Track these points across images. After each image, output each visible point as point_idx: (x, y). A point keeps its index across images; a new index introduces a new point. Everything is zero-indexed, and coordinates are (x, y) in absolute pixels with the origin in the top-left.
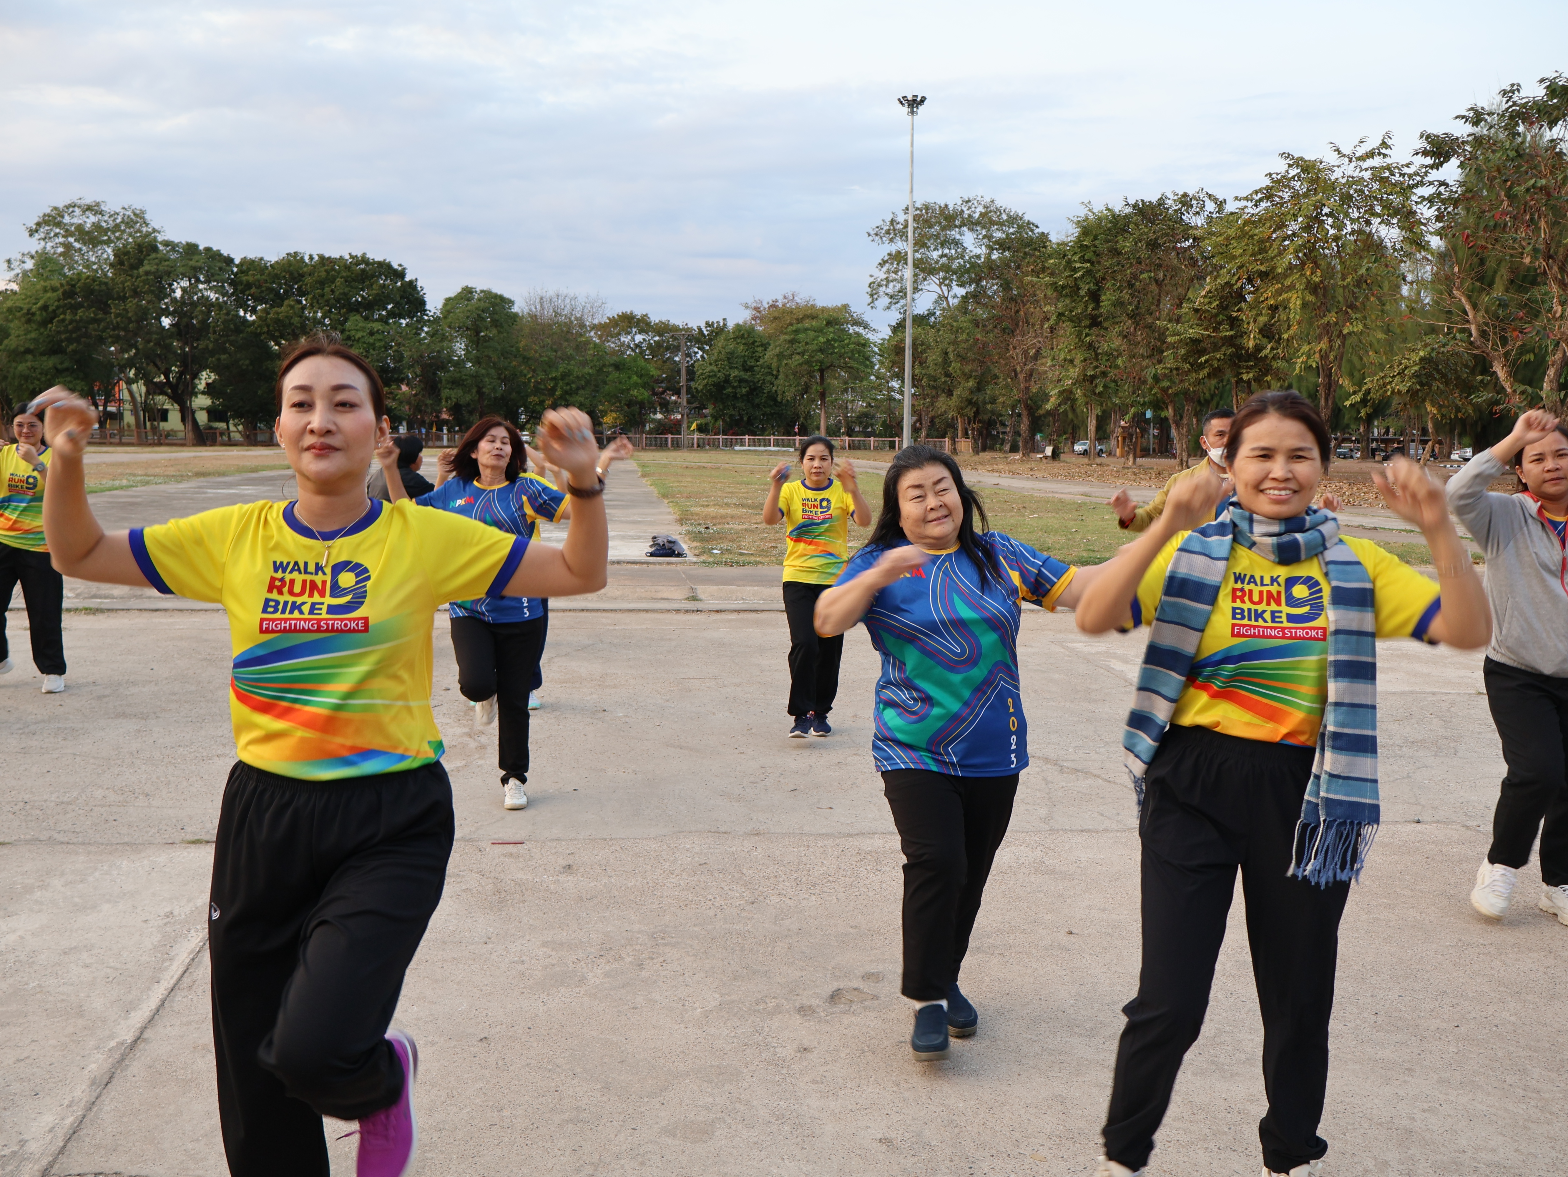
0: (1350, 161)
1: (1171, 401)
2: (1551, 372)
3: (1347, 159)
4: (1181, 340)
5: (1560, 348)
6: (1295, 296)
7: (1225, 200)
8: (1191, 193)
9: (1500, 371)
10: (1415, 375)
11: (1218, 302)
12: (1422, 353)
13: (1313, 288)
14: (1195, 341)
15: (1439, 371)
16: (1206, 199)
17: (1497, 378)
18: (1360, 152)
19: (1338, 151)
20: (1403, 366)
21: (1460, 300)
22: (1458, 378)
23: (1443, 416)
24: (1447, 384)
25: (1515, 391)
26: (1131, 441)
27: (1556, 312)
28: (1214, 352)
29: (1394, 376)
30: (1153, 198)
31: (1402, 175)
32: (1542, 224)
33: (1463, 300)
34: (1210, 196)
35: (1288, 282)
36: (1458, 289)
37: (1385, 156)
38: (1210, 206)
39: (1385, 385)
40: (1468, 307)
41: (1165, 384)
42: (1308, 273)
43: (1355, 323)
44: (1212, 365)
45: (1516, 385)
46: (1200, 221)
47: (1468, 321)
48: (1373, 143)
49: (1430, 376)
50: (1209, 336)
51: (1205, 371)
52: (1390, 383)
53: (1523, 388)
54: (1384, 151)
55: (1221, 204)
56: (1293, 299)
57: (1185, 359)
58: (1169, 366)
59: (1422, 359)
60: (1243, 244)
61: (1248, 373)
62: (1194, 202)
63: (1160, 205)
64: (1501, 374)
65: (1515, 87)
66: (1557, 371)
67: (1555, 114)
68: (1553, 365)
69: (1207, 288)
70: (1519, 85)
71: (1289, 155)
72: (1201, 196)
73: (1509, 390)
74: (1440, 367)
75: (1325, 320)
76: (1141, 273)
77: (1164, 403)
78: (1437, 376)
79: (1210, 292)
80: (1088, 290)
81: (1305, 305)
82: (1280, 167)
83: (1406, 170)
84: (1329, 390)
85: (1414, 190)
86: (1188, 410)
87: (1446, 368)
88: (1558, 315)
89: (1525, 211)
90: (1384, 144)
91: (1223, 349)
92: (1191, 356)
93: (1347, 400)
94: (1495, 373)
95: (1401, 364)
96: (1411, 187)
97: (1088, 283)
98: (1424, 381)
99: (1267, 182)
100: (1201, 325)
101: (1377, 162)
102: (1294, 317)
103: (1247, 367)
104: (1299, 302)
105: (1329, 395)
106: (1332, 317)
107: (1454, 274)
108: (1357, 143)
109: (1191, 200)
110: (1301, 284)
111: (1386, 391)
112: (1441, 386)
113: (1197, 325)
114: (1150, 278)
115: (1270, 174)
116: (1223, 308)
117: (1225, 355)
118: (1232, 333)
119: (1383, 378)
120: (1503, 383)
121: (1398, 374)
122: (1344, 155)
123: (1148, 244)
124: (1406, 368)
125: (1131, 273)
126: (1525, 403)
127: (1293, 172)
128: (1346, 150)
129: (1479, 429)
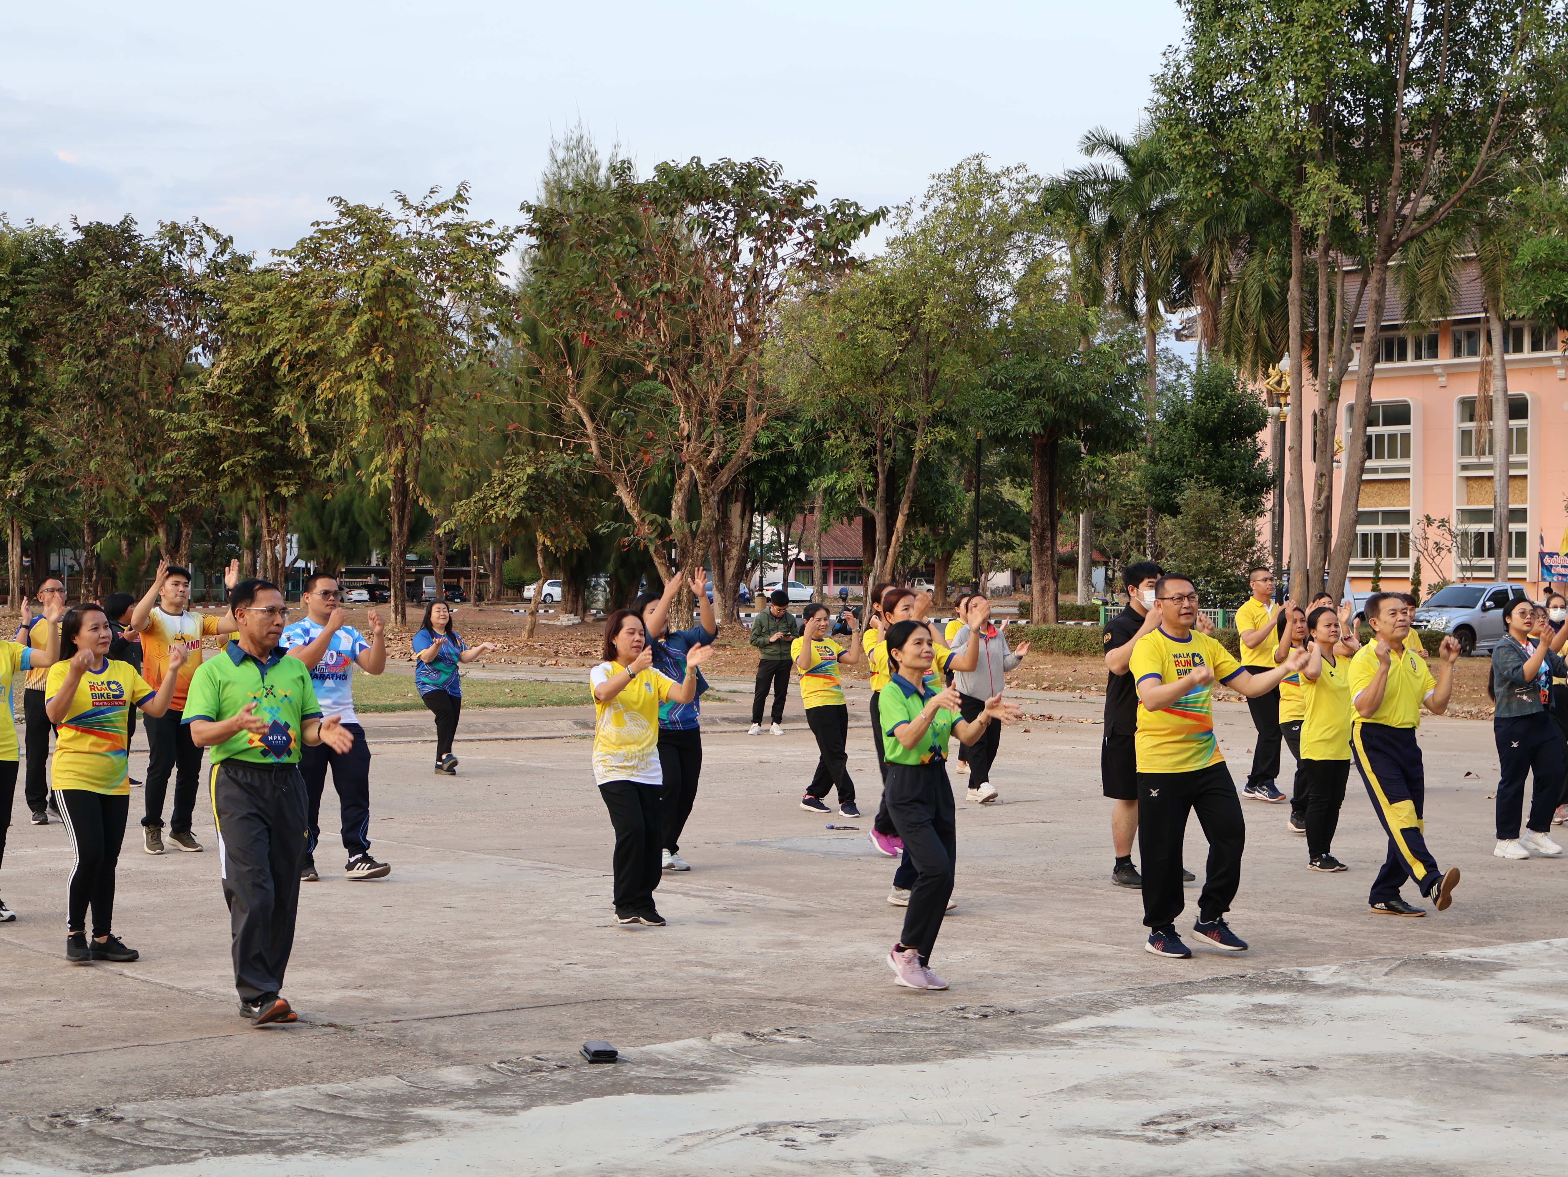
0: (419, 214)
1: (162, 522)
2: (678, 499)
3: (414, 212)
4: (189, 438)
5: (687, 470)
6: (361, 388)
7: (231, 238)
8: (181, 223)
9: (624, 494)
10: (525, 498)
11: (240, 386)
12: (530, 470)
13: (382, 379)
14: (210, 439)
15: (549, 494)
16: (203, 234)
17: (622, 504)
18: (430, 204)
19: (404, 201)
20: (506, 485)
21: (576, 410)
22: (570, 500)
23: (557, 548)
24: (558, 508)
25: (643, 520)
26: (90, 580)
27: (683, 430)
28: (235, 453)
29: (496, 498)
30: (113, 219)
31: (481, 236)
32: (662, 325)
33: (580, 410)
34: (207, 230)
35: (351, 369)
36: (574, 395)
37: (460, 210)
38: (211, 245)
39: (485, 510)
40: (586, 419)
41: (158, 497)
42: (377, 359)
43: (437, 427)
44: (233, 473)
45: (644, 514)
46: (199, 267)
47: (587, 436)
48: (447, 194)
49: (538, 498)
50: (232, 432)
51: (226, 481)
52: (492, 506)
53: (652, 516)
54: (459, 205)
55: (225, 243)
56: (359, 392)
57: (195, 465)
58: (171, 472)
59: (530, 477)
60: (288, 315)
61: (287, 485)
62: (186, 237)
63: (123, 231)
64: (627, 500)
65: (626, 165)
66: (684, 497)
67: (673, 206)
68: (680, 490)
69: (223, 365)
70: (629, 163)
71: (341, 200)
72: (196, 229)
73: (636, 519)
74: (550, 487)
75: (401, 420)
76: (119, 337)
77: (152, 524)
78: (547, 499)
79: (227, 370)
80: (10, 348)
81: (374, 401)
82: (330, 215)
83: (485, 230)
84: (403, 511)
85: (498, 258)
86: (188, 534)
87: (555, 488)
88: (685, 433)
89: (642, 308)
90: (459, 195)
91: (250, 451)
92: (203, 460)
93: (439, 527)
94: (620, 498)
95: (502, 482)
96: (494, 253)
97: (8, 338)
98: (535, 505)
99: (310, 232)
100: (217, 417)
101: (449, 216)
102: (363, 417)
103: (285, 478)
104: (366, 397)
105: (403, 518)
106: (407, 418)
107: (567, 378)
108: (427, 193)
109: (182, 233)
110: (369, 373)
111: (490, 518)
112: (553, 511)
113: (211, 416)
114: (134, 344)
115: (318, 224)
116: (247, 392)
117: (253, 459)
118: (263, 429)
119: (481, 500)
120: (629, 510)
121: (501, 495)
122: (411, 207)
123: (123, 293)
124: (510, 486)
125: (104, 336)
126: (655, 534)
127: (345, 222)
128: (414, 201)
129: (575, 561)
